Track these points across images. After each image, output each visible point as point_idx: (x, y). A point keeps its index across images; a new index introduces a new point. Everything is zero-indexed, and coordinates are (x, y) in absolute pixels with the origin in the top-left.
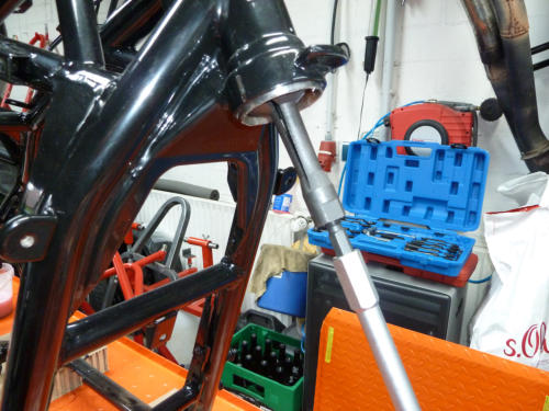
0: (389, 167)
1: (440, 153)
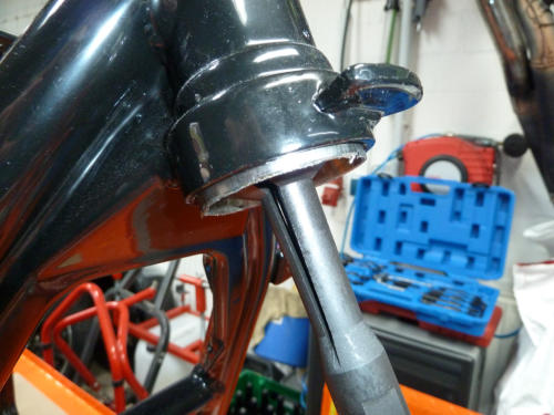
0: (402, 205)
1: (460, 193)
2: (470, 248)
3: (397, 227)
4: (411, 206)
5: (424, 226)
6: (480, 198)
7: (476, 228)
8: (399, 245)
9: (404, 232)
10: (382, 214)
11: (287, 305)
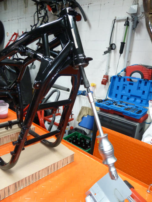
0: (124, 85)
1: (140, 82)
2: (142, 98)
3: (122, 91)
4: (126, 85)
5: (130, 91)
6: (146, 84)
7: (144, 92)
8: (122, 96)
9: (124, 92)
10: (118, 87)
11: (89, 112)
